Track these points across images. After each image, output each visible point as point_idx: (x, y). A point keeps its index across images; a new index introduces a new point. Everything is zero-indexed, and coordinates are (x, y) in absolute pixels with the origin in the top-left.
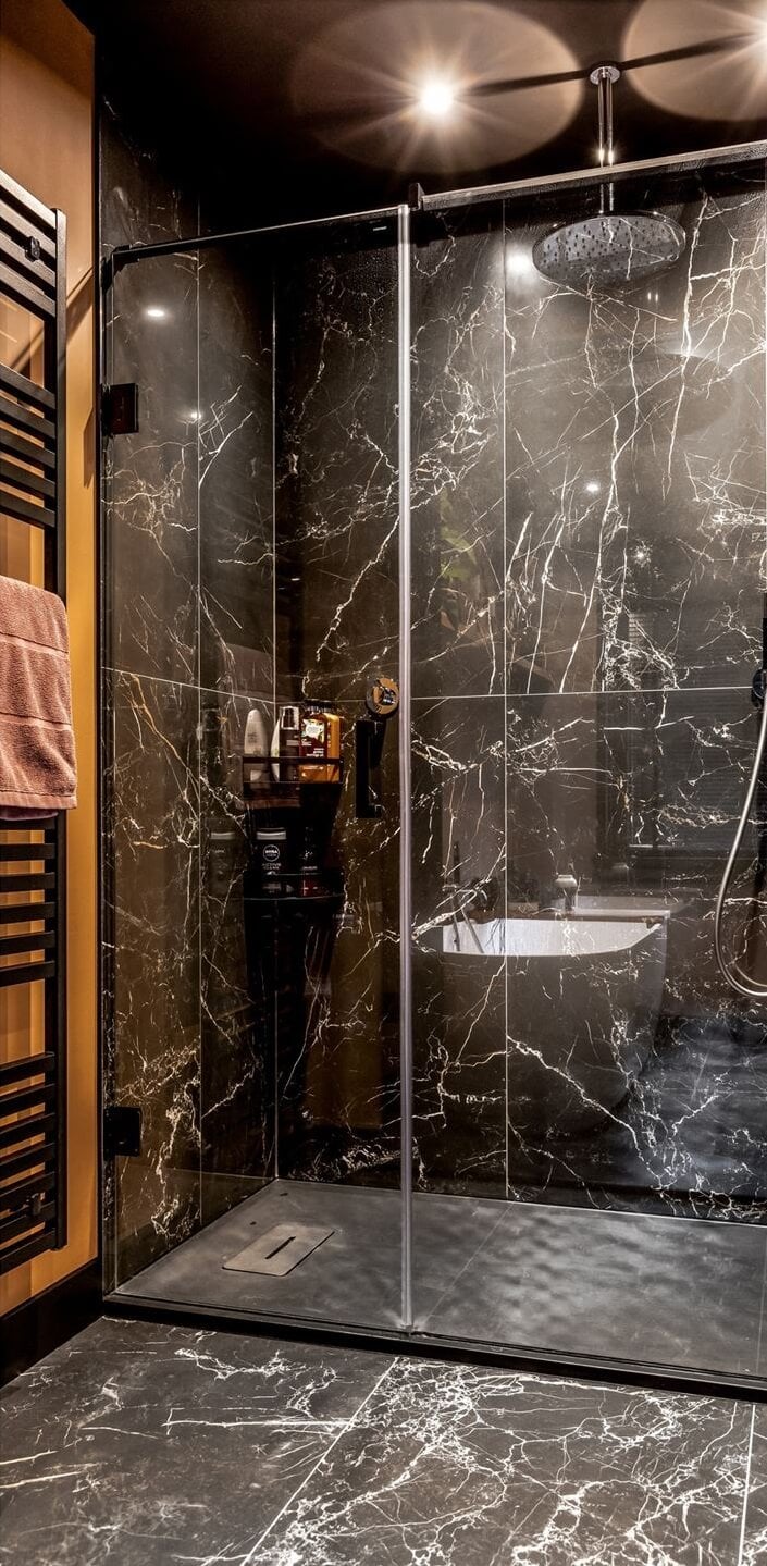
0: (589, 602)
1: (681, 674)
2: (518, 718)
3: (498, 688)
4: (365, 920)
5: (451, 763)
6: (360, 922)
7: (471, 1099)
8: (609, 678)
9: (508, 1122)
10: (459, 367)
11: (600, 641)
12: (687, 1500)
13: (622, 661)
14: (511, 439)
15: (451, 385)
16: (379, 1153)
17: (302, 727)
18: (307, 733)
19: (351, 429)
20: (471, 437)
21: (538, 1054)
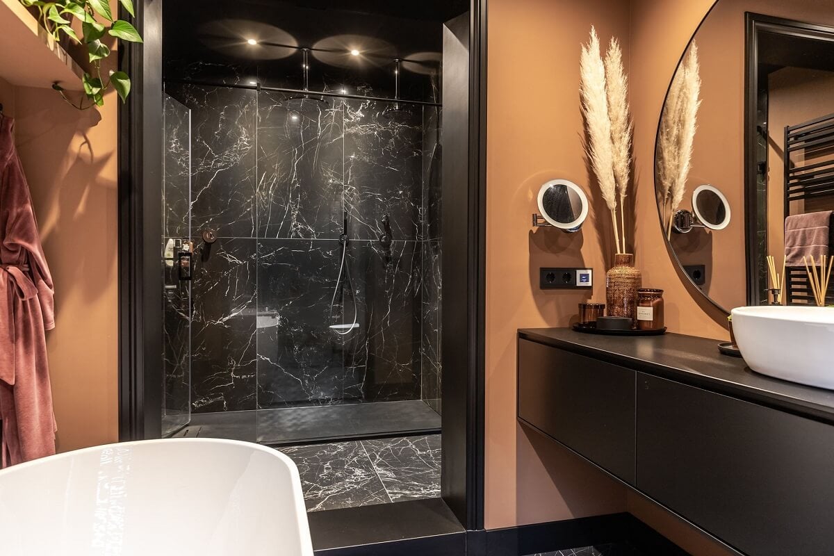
0: (287, 209)
1: (317, 234)
2: (262, 246)
3: (254, 236)
4: (202, 317)
5: (237, 261)
6: (200, 317)
7: (244, 377)
8: (293, 234)
9: (257, 383)
10: (242, 121)
11: (290, 222)
12: (355, 459)
13: (298, 229)
14: (259, 148)
15: (238, 128)
16: (208, 400)
17: (183, 246)
18: (184, 249)
19: (197, 138)
20: (245, 146)
21: (268, 359)
